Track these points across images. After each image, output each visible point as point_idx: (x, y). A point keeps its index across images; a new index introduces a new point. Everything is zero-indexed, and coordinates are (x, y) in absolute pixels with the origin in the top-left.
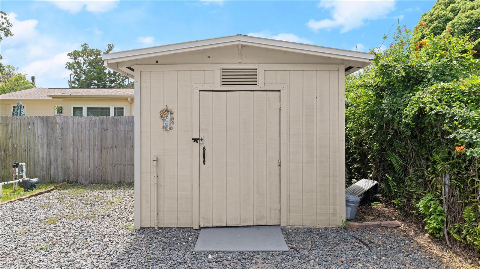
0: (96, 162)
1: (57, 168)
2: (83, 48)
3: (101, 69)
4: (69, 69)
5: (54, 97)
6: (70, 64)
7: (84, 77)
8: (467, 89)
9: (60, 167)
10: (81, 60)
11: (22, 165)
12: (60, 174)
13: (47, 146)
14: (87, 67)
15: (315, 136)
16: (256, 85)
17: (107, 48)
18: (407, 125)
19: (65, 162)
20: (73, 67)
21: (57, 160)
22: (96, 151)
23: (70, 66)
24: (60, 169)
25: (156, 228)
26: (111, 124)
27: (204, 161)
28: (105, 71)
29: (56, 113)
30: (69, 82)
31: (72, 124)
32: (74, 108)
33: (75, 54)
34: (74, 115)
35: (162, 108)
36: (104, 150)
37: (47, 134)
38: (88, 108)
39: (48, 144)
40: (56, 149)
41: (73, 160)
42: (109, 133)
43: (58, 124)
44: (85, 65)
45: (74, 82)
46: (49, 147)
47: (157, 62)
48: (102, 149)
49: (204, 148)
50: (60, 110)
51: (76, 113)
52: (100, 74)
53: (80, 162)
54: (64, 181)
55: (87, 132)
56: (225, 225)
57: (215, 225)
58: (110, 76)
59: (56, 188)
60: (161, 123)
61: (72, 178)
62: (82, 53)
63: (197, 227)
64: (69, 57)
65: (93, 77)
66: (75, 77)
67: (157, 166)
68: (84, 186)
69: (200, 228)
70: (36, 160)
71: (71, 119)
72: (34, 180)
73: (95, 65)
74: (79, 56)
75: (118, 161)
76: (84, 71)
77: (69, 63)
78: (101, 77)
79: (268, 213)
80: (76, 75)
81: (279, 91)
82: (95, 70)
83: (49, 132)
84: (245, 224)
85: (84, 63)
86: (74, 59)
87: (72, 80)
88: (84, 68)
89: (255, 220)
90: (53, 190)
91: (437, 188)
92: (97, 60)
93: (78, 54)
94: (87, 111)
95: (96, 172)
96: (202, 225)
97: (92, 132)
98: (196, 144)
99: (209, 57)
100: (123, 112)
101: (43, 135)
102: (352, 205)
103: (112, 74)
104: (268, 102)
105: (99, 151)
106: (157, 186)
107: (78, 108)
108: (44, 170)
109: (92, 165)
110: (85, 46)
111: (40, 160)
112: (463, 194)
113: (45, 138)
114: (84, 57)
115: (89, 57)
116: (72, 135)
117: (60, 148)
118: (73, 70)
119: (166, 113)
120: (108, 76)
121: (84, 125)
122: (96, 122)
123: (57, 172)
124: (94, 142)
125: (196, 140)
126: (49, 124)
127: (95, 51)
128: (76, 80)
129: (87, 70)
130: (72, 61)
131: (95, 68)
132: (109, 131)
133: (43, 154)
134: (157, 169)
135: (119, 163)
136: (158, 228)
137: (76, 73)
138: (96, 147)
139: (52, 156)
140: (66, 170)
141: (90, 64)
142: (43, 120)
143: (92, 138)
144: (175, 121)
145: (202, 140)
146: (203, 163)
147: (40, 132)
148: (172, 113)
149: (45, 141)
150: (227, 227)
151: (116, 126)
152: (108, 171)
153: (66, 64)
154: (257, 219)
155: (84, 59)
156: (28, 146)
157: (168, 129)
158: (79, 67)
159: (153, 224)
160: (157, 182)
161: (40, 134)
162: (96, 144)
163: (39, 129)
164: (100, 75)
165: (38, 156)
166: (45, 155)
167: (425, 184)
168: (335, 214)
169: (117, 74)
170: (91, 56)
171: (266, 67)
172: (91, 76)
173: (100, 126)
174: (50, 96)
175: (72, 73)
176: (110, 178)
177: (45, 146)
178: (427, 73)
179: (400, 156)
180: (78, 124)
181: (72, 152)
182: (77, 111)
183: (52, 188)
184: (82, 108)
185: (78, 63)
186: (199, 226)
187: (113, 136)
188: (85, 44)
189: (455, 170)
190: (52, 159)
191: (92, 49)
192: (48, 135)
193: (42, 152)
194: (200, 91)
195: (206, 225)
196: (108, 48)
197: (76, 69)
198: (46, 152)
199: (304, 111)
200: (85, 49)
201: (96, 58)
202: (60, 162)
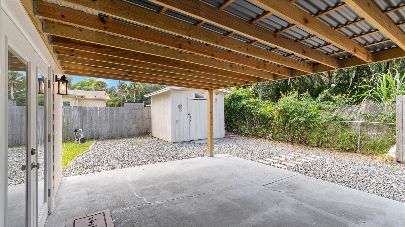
0: (108, 128)
1: (86, 133)
8: (252, 102)
9: (88, 132)
11: (81, 130)
12: (88, 135)
13: (81, 122)
16: (204, 98)
18: (239, 110)
19: (91, 129)
21: (86, 128)
25: (178, 142)
26: (116, 110)
27: (191, 121)
35: (179, 104)
36: (112, 123)
37: (81, 116)
39: (81, 121)
41: (96, 129)
43: (87, 110)
46: (82, 122)
47: (177, 90)
49: (191, 117)
53: (100, 129)
57: (194, 140)
60: (179, 109)
83: (81, 114)
84: (201, 139)
91: (245, 124)
95: (109, 133)
99: (191, 89)
100: (70, 104)
101: (78, 116)
105: (110, 123)
106: (177, 129)
109: (106, 130)
112: (252, 124)
117: (88, 123)
119: (180, 106)
122: (108, 109)
125: (189, 114)
126: (82, 111)
132: (115, 114)
135: (120, 129)
138: (108, 121)
139: (83, 126)
142: (78, 108)
143: (106, 117)
144: (182, 108)
147: (76, 114)
149: (79, 119)
150: (197, 140)
151: (118, 111)
152: (115, 132)
154: (204, 137)
156: (69, 122)
157: (181, 111)
159: (176, 141)
160: (177, 127)
161: (76, 116)
162: (108, 120)
166: (79, 126)
167: (242, 124)
168: (222, 134)
171: (206, 93)
176: (116, 136)
177: (80, 122)
178: (243, 97)
179: (235, 118)
181: (95, 124)
186: (190, 140)
189: (250, 119)
194: (189, 99)
195: (192, 140)
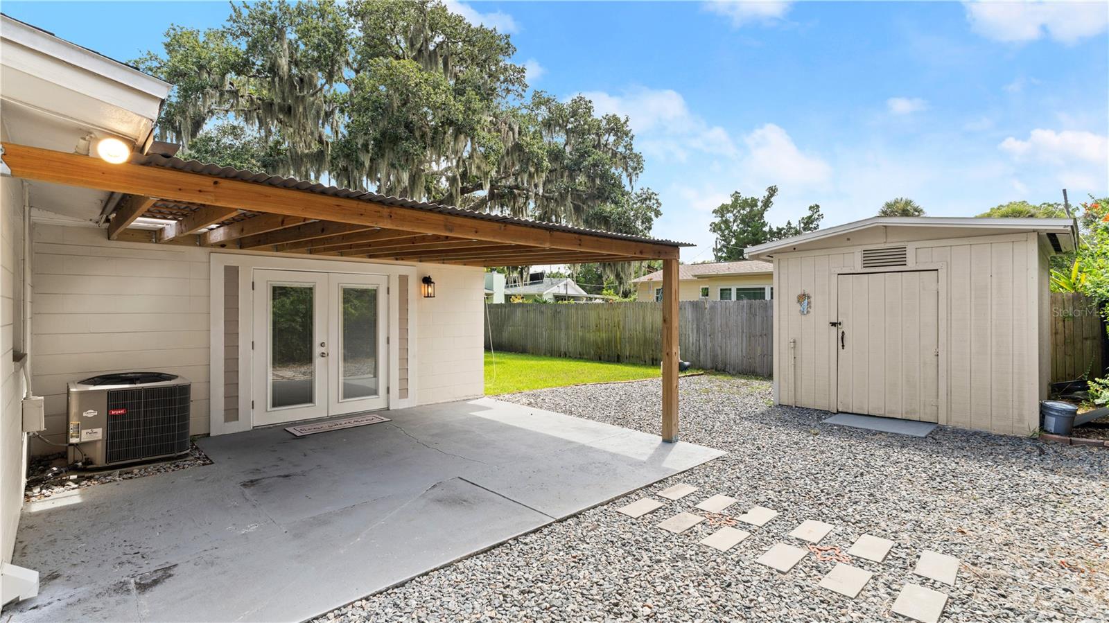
0: (744, 351)
1: (705, 355)
2: (733, 200)
3: (758, 228)
4: (714, 231)
5: (700, 277)
6: (716, 225)
7: (734, 241)
9: (708, 353)
10: (730, 216)
12: (709, 360)
14: (738, 226)
15: (989, 323)
16: (905, 265)
17: (766, 194)
19: (713, 350)
20: (720, 229)
21: (705, 346)
22: (744, 339)
23: (715, 228)
24: (708, 356)
25: (794, 406)
27: (843, 346)
28: (764, 229)
29: (701, 297)
30: (714, 250)
31: (719, 309)
32: (721, 290)
33: (722, 210)
34: (722, 298)
35: (799, 292)
36: (752, 338)
38: (738, 290)
39: (697, 329)
40: (705, 335)
41: (721, 348)
42: (758, 319)
43: (705, 308)
44: (735, 224)
45: (720, 250)
46: (698, 333)
47: (795, 249)
48: (751, 336)
49: (843, 332)
50: (706, 292)
51: (724, 296)
52: (757, 234)
53: (728, 350)
54: (712, 368)
55: (735, 317)
56: (867, 413)
57: (855, 412)
58: (771, 236)
59: (706, 373)
60: (798, 307)
61: (720, 366)
62: (731, 206)
63: (836, 412)
64: (714, 215)
65: (746, 240)
66: (723, 242)
67: (795, 347)
68: (733, 375)
69: (838, 412)
70: (687, 345)
71: (719, 304)
72: (687, 363)
73: (750, 222)
74: (728, 212)
75: (767, 351)
76: (734, 234)
77: (714, 223)
78: (758, 239)
79: (922, 408)
80: (723, 240)
81: (937, 270)
82: (750, 229)
83: (698, 317)
85: (734, 221)
86: (721, 217)
87: (719, 247)
88: (735, 228)
89: (904, 412)
90: (702, 374)
92: (753, 213)
93: (727, 209)
94: (737, 293)
95: (745, 362)
96: (840, 410)
97: (739, 317)
98: (834, 329)
99: (848, 239)
100: (764, 293)
101: (693, 320)
102: (1056, 414)
103: (775, 233)
104: (921, 284)
105: (748, 339)
106: (795, 367)
107: (727, 289)
108: (695, 355)
109: (740, 353)
110: (736, 196)
111: (691, 345)
113: (695, 323)
114: (734, 212)
115: (742, 211)
116: (719, 321)
117: (708, 334)
118: (719, 232)
119: (803, 297)
120: (769, 236)
121: (732, 310)
122: (745, 307)
123: (705, 358)
124: (742, 327)
125: (834, 324)
126: (698, 309)
127: (749, 201)
128: (724, 246)
129: (739, 230)
130: (717, 220)
131: (749, 226)
133: (693, 339)
134: (794, 350)
136: (796, 407)
137: (724, 236)
138: (744, 335)
139: (701, 341)
140: (714, 357)
141: (743, 221)
142: (693, 305)
143: (740, 324)
144: (812, 305)
145: (840, 324)
146: (841, 347)
147: (690, 317)
148: (809, 297)
149: (695, 326)
150: (868, 415)
152: (757, 361)
153: (711, 225)
154: (906, 413)
155: (734, 215)
157: (805, 313)
158: (728, 227)
159: (790, 402)
160: (795, 362)
161: (690, 320)
162: (745, 331)
163: (689, 313)
164: (757, 236)
165: (689, 341)
166: (695, 341)
168: (1021, 421)
169: (782, 232)
170: (744, 209)
171: (918, 244)
172: (744, 239)
173: (748, 311)
174: (695, 276)
175: (719, 236)
176: (758, 370)
177: (695, 331)
180: (726, 309)
181: (720, 339)
182: (725, 293)
183: (702, 372)
184: (730, 290)
185: (726, 222)
186: (837, 409)
187: (763, 322)
188: (736, 192)
190: (701, 345)
191: (746, 199)
192: (698, 320)
193: (692, 337)
194: (839, 274)
195: (845, 410)
196: (768, 193)
197: (723, 231)
198: (697, 337)
199: (973, 292)
200: (736, 199)
201: (751, 211)
202: (708, 348)
